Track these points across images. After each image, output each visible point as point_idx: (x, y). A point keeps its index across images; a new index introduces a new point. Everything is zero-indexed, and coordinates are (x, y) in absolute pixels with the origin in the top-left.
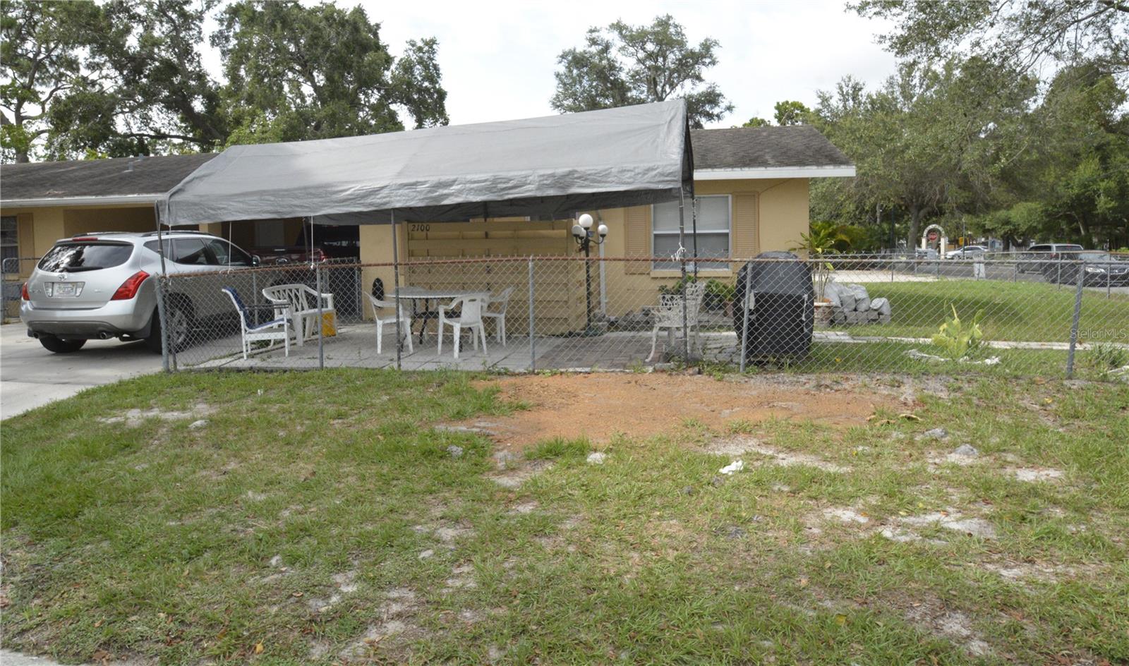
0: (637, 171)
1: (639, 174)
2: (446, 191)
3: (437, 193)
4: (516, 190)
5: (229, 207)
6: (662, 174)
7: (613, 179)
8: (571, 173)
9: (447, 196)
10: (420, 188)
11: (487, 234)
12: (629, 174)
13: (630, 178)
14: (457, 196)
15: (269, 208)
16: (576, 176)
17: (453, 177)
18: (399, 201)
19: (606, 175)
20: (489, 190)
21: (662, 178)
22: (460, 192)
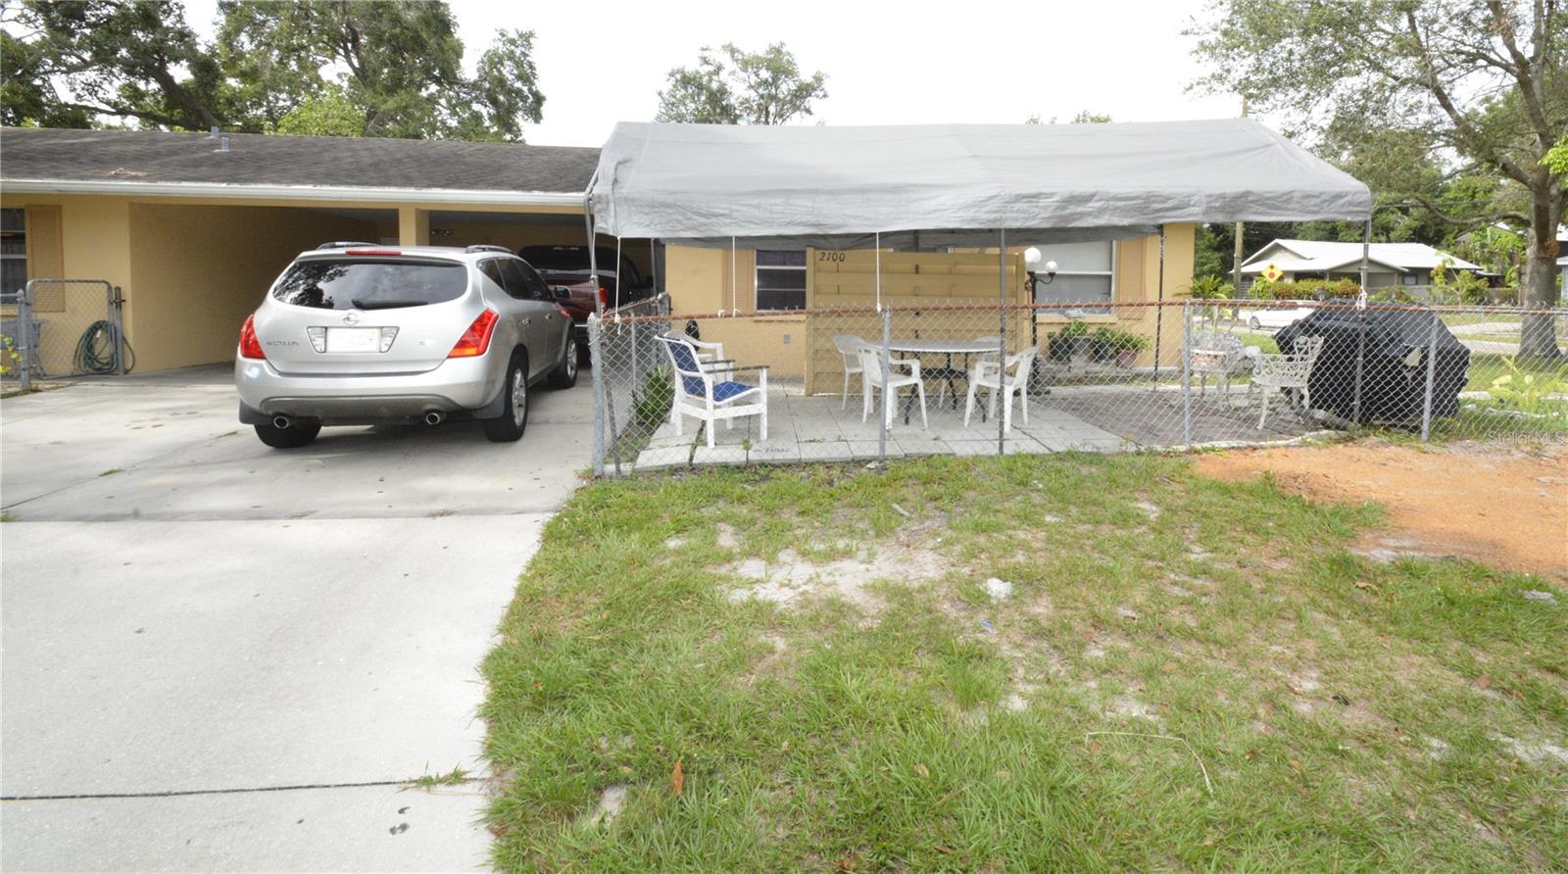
0: (1323, 197)
1: (1325, 201)
2: (1080, 209)
3: (1068, 211)
4: (1178, 212)
5: (735, 214)
6: (1351, 204)
7: (1296, 206)
8: (1247, 194)
9: (1083, 215)
10: (1043, 202)
11: (917, 268)
12: (1314, 201)
13: (1315, 205)
14: (1095, 217)
15: (804, 219)
16: (1250, 198)
17: (1091, 190)
18: (1017, 219)
19: (1286, 201)
20: (1141, 210)
21: (1351, 208)
22: (1101, 211)
